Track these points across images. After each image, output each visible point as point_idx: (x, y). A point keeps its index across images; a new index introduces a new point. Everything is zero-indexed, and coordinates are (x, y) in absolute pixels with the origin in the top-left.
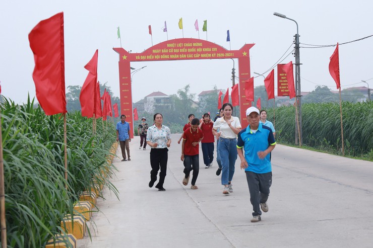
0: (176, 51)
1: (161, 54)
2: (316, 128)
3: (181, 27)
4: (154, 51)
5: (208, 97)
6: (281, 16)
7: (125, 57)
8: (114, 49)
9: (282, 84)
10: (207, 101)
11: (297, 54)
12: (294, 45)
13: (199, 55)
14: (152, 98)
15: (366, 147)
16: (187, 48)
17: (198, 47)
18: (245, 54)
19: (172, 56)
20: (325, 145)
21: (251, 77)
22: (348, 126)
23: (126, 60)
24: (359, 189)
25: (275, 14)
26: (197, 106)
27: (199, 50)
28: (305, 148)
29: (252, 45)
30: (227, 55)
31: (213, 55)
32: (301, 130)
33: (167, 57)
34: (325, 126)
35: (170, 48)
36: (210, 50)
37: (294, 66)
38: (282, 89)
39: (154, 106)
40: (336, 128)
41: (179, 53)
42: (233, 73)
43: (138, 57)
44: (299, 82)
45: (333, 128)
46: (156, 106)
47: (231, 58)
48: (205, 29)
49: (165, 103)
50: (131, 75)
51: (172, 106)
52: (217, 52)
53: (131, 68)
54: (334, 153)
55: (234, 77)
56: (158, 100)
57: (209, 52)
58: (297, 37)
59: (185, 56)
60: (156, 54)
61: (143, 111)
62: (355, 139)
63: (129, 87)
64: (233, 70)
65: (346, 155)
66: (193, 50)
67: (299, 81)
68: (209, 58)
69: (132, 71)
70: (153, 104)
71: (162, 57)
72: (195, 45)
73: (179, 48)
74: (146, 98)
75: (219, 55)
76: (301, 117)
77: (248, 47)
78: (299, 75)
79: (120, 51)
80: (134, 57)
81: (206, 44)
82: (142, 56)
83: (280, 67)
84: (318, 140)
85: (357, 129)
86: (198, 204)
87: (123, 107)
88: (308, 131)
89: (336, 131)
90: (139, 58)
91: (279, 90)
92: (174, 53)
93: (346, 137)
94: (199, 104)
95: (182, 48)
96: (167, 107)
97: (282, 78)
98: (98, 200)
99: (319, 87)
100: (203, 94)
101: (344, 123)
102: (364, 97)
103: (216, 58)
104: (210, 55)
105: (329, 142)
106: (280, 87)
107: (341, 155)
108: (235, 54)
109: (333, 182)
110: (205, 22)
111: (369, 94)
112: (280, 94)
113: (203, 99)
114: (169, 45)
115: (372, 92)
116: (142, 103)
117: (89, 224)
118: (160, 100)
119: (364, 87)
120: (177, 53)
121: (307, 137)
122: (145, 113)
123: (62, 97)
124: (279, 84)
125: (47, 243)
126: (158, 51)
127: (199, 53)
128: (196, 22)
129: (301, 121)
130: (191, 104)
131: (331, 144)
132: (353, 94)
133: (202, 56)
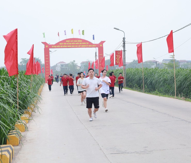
0: (70, 44)
1: (63, 45)
2: (132, 79)
3: (72, 33)
4: (60, 44)
5: (85, 64)
6: (117, 29)
7: (47, 46)
8: (42, 43)
9: (117, 60)
10: (85, 66)
11: (124, 46)
12: (123, 42)
13: (80, 46)
14: (59, 65)
15: (154, 88)
16: (75, 42)
17: (80, 42)
18: (101, 45)
19: (68, 46)
20: (136, 87)
21: (104, 56)
22: (147, 79)
23: (47, 48)
24: (150, 109)
25: (114, 28)
26: (80, 68)
27: (81, 43)
28: (127, 89)
29: (104, 42)
30: (93, 46)
31: (87, 46)
32: (126, 80)
33: (66, 46)
34: (136, 79)
35: (68, 42)
36: (86, 44)
37: (123, 51)
38: (117, 62)
39: (60, 68)
40: (141, 80)
41: (72, 45)
42: (96, 54)
43: (53, 46)
44: (125, 59)
45: (140, 79)
46: (61, 68)
47: (95, 47)
48: (83, 34)
49: (65, 67)
50: (50, 54)
51: (68, 68)
52: (88, 45)
53: (50, 51)
54: (140, 91)
55: (96, 56)
56: (62, 65)
57: (85, 45)
58: (124, 38)
59: (74, 46)
60: (61, 45)
61: (56, 70)
62: (150, 85)
63: (49, 60)
64: (96, 52)
65: (145, 92)
66: (78, 43)
67: (125, 58)
68: (85, 47)
69: (50, 52)
70: (60, 67)
71: (64, 46)
72: (78, 41)
73: (71, 42)
74: (57, 64)
75: (89, 46)
76: (125, 75)
77: (102, 42)
78: (125, 55)
79: (45, 43)
80: (51, 46)
81: (84, 41)
82: (54, 46)
83: (116, 52)
84: (133, 85)
85: (151, 80)
86: (78, 115)
87: (46, 69)
88: (129, 81)
89: (141, 81)
90: (53, 47)
91: (116, 62)
92: (69, 45)
93: (145, 83)
94: (80, 67)
95: (73, 42)
96: (67, 68)
97: (117, 57)
98: (32, 113)
99: (135, 60)
100: (83, 63)
101: (145, 78)
102: (154, 65)
103: (88, 47)
104: (85, 46)
105: (138, 86)
106: (117, 61)
107: (143, 92)
108: (97, 46)
109: (138, 105)
110: (83, 31)
111: (156, 64)
112: (116, 64)
113: (83, 65)
114: (67, 41)
115: (157, 63)
116: (55, 67)
117: (28, 125)
118: (63, 65)
119: (154, 60)
120: (70, 45)
121: (128, 83)
122: (56, 71)
123: (16, 67)
124: (116, 60)
125: (8, 135)
126: (62, 44)
127: (80, 45)
128: (79, 31)
129: (125, 76)
130: (77, 67)
131: (139, 86)
132: (149, 63)
133: (82, 46)
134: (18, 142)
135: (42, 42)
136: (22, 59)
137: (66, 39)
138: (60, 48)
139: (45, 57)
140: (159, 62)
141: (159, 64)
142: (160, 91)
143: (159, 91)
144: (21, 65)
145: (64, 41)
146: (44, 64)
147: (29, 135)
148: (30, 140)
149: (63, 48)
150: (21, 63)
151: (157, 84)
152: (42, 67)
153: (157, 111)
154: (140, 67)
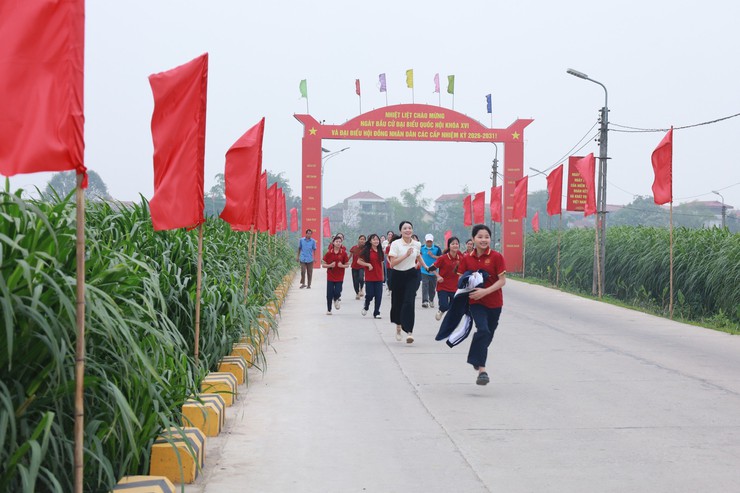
0: (401, 124)
1: (374, 128)
2: (628, 267)
3: (410, 83)
4: (363, 124)
5: (451, 204)
6: (578, 76)
7: (313, 131)
8: (297, 117)
9: (575, 191)
10: (451, 211)
11: (603, 141)
12: (600, 126)
13: (438, 134)
14: (356, 202)
15: (712, 305)
16: (419, 120)
17: (438, 120)
18: (516, 136)
19: (392, 134)
20: (642, 298)
21: (525, 175)
22: (684, 268)
23: (314, 137)
24: (692, 377)
25: (569, 72)
26: (431, 219)
27: (439, 125)
28: (608, 301)
29: (529, 122)
30: (486, 136)
31: (461, 136)
32: (603, 270)
33: (384, 134)
34: (645, 266)
35: (391, 119)
36: (457, 126)
37: (597, 161)
38: (575, 199)
39: (359, 215)
40: (662, 271)
41: (405, 129)
42: (495, 167)
43: (335, 133)
44: (605, 189)
45: (659, 269)
46: (362, 215)
47: (492, 141)
48: (451, 90)
49: (378, 211)
50: (323, 161)
51: (389, 217)
52: (468, 131)
53: (323, 150)
54: (656, 313)
55: (495, 173)
56: (366, 206)
57: (455, 130)
58: (604, 112)
59: (414, 134)
60: (366, 128)
61: (341, 224)
62: (695, 290)
63: (318, 182)
64: (495, 161)
65: (676, 317)
66: (429, 125)
67: (602, 187)
68: (454, 140)
69: (324, 154)
70: (357, 212)
71: (376, 134)
72: (432, 116)
73: (405, 120)
74: (346, 201)
75: (472, 135)
76: (604, 248)
77: (521, 125)
78: (605, 176)
79: (306, 120)
80: (328, 132)
81: (452, 116)
82: (341, 132)
83: (573, 161)
84: (632, 289)
85: (699, 274)
86: (417, 388)
87: (306, 214)
88: (616, 273)
89: (662, 275)
90: (337, 134)
91: (569, 200)
92: (396, 129)
93: (679, 285)
94: (435, 216)
95: (411, 120)
96: (382, 218)
97: (576, 180)
98: (249, 371)
99: (640, 197)
100: (443, 200)
101: (677, 263)
102: (716, 219)
103: (467, 140)
104: (456, 135)
105: (650, 293)
106: (572, 196)
107: (667, 317)
108: (500, 136)
109: (648, 363)
110: (451, 79)
111: (724, 214)
112: (571, 207)
113: (443, 209)
114: (388, 115)
115: (728, 211)
116: (339, 209)
117: (229, 413)
118: (370, 205)
119: (717, 202)
120: (400, 129)
121: (614, 282)
122: (344, 226)
123: (197, 195)
124: (570, 190)
125: (155, 442)
126: (369, 124)
127: (439, 130)
128: (437, 77)
129: (603, 256)
130: (422, 216)
131: (653, 296)
132: (696, 213)
133: (444, 135)
134: (191, 469)
135: (295, 116)
136: (218, 178)
137: (385, 106)
138: (363, 138)
139: (305, 171)
140: (735, 209)
141: (732, 217)
142: (735, 315)
143: (729, 314)
144: (216, 199)
145: (377, 114)
146: (298, 198)
147: (233, 448)
148: (235, 466)
149: (373, 138)
150: (214, 189)
151: (725, 291)
152: (290, 210)
153: (721, 388)
154: (662, 222)
